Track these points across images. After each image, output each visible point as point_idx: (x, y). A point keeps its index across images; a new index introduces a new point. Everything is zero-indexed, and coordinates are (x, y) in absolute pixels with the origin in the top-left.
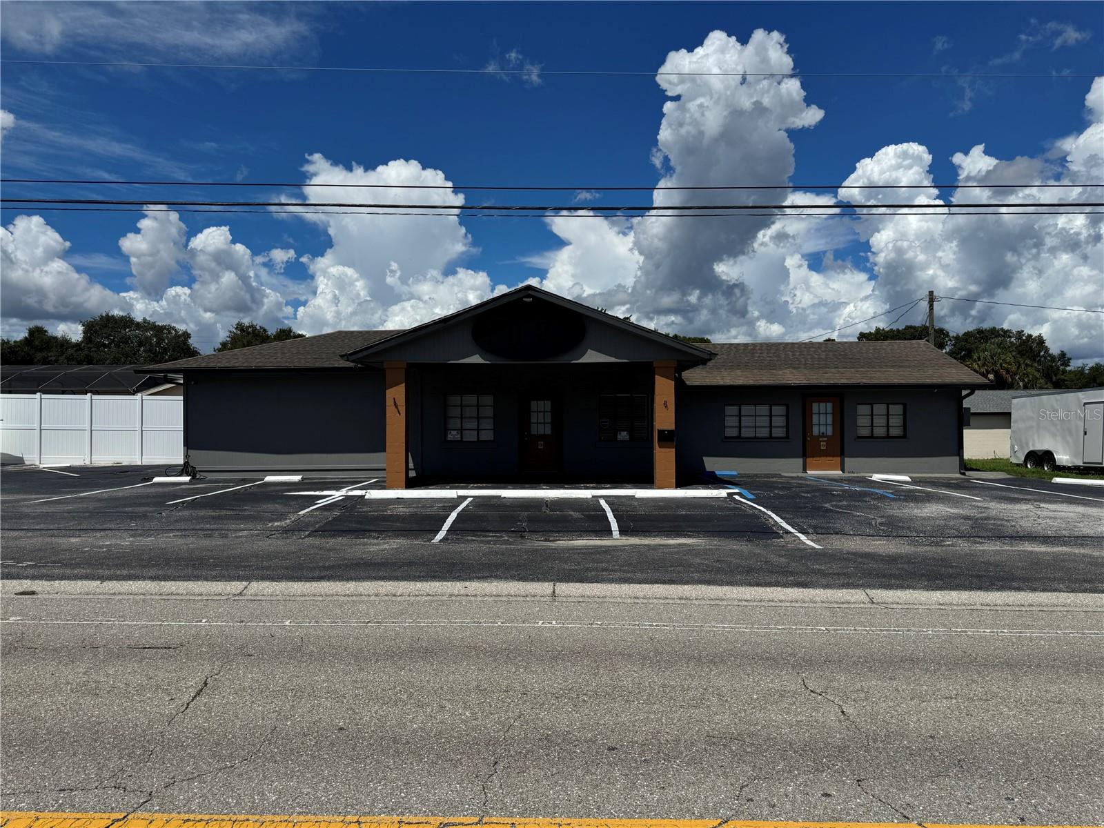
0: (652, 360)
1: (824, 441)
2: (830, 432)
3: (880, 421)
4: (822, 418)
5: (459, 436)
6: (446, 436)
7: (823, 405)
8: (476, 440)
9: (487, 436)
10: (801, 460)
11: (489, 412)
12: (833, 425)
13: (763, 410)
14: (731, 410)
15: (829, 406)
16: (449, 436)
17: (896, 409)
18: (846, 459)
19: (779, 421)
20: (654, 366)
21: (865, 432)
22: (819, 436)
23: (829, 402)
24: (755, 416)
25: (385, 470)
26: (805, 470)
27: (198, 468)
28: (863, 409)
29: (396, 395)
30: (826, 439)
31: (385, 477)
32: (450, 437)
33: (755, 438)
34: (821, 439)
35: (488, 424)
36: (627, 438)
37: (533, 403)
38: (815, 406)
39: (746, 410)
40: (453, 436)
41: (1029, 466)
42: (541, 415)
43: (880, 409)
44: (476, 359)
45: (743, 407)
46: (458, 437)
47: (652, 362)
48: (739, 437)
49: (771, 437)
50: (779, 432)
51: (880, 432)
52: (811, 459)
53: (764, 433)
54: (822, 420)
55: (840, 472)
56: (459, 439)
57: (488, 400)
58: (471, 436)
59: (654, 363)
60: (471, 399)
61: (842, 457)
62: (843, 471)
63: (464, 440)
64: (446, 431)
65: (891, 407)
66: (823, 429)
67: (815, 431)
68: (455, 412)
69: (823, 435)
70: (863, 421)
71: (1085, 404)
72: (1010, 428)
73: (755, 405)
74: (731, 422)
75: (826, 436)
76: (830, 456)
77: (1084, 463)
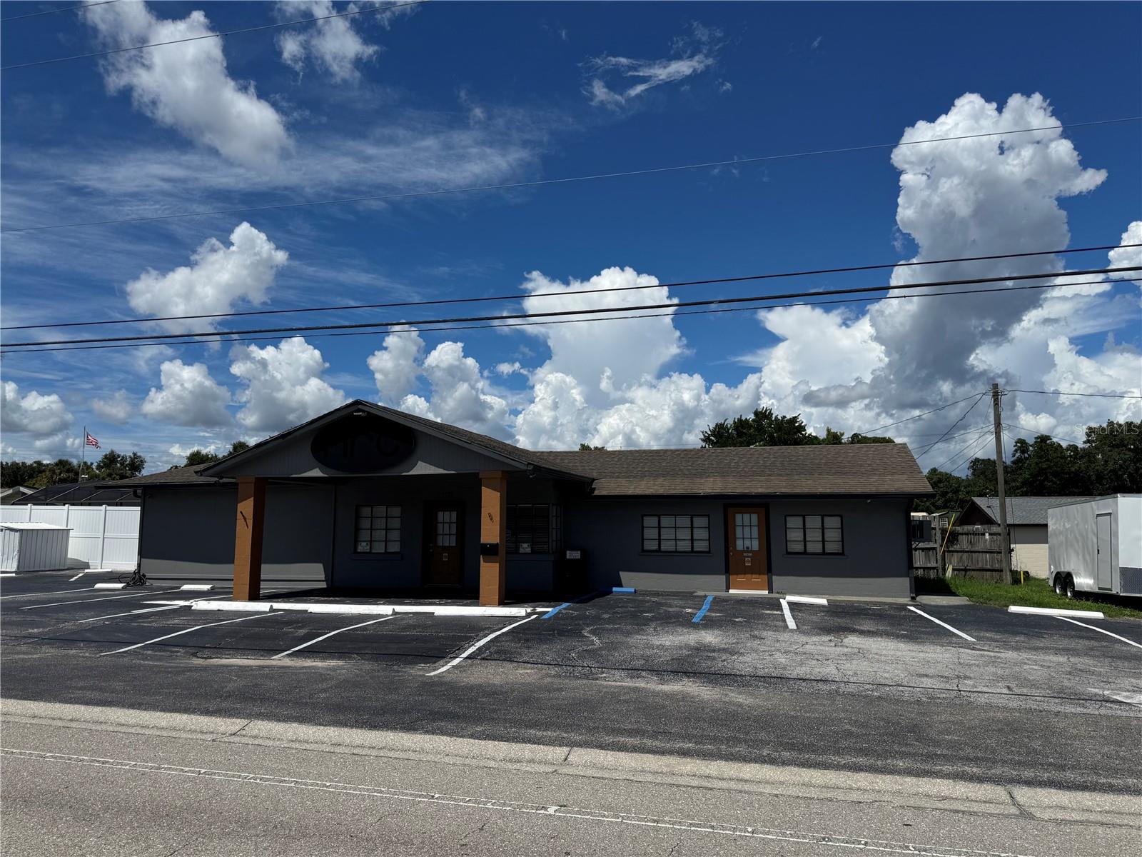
0: (477, 471)
1: (747, 557)
2: (755, 545)
3: (814, 535)
4: (747, 530)
5: (368, 547)
6: (356, 548)
7: (746, 517)
8: (383, 551)
9: (395, 548)
10: (724, 577)
11: (396, 523)
12: (759, 539)
13: (684, 521)
14: (650, 521)
15: (755, 517)
16: (360, 547)
17: (832, 522)
18: (773, 577)
19: (701, 534)
20: (480, 477)
21: (799, 547)
22: (744, 551)
23: (754, 513)
24: (675, 528)
25: (233, 580)
26: (728, 588)
27: (148, 575)
28: (794, 522)
29: (246, 507)
30: (751, 554)
31: (232, 588)
32: (360, 549)
33: (676, 552)
34: (745, 554)
35: (395, 535)
36: (529, 550)
37: (440, 514)
38: (739, 517)
39: (666, 521)
40: (363, 547)
41: (1058, 591)
42: (447, 526)
43: (814, 521)
44: (316, 473)
45: (663, 518)
46: (367, 549)
47: (478, 474)
48: (659, 550)
49: (692, 551)
50: (701, 546)
51: (814, 547)
52: (735, 576)
53: (684, 546)
54: (747, 535)
55: (766, 592)
56: (368, 551)
57: (396, 511)
58: (379, 548)
59: (480, 474)
60: (381, 510)
61: (769, 574)
62: (771, 591)
63: (373, 551)
64: (356, 542)
65: (826, 519)
66: (747, 543)
67: (740, 545)
68: (365, 524)
69: (748, 550)
70: (795, 535)
71: (1098, 515)
72: (1047, 543)
73: (676, 515)
74: (650, 533)
75: (752, 551)
76: (756, 574)
77: (1100, 589)
